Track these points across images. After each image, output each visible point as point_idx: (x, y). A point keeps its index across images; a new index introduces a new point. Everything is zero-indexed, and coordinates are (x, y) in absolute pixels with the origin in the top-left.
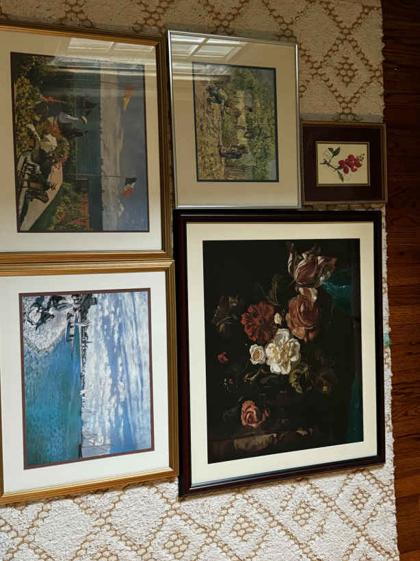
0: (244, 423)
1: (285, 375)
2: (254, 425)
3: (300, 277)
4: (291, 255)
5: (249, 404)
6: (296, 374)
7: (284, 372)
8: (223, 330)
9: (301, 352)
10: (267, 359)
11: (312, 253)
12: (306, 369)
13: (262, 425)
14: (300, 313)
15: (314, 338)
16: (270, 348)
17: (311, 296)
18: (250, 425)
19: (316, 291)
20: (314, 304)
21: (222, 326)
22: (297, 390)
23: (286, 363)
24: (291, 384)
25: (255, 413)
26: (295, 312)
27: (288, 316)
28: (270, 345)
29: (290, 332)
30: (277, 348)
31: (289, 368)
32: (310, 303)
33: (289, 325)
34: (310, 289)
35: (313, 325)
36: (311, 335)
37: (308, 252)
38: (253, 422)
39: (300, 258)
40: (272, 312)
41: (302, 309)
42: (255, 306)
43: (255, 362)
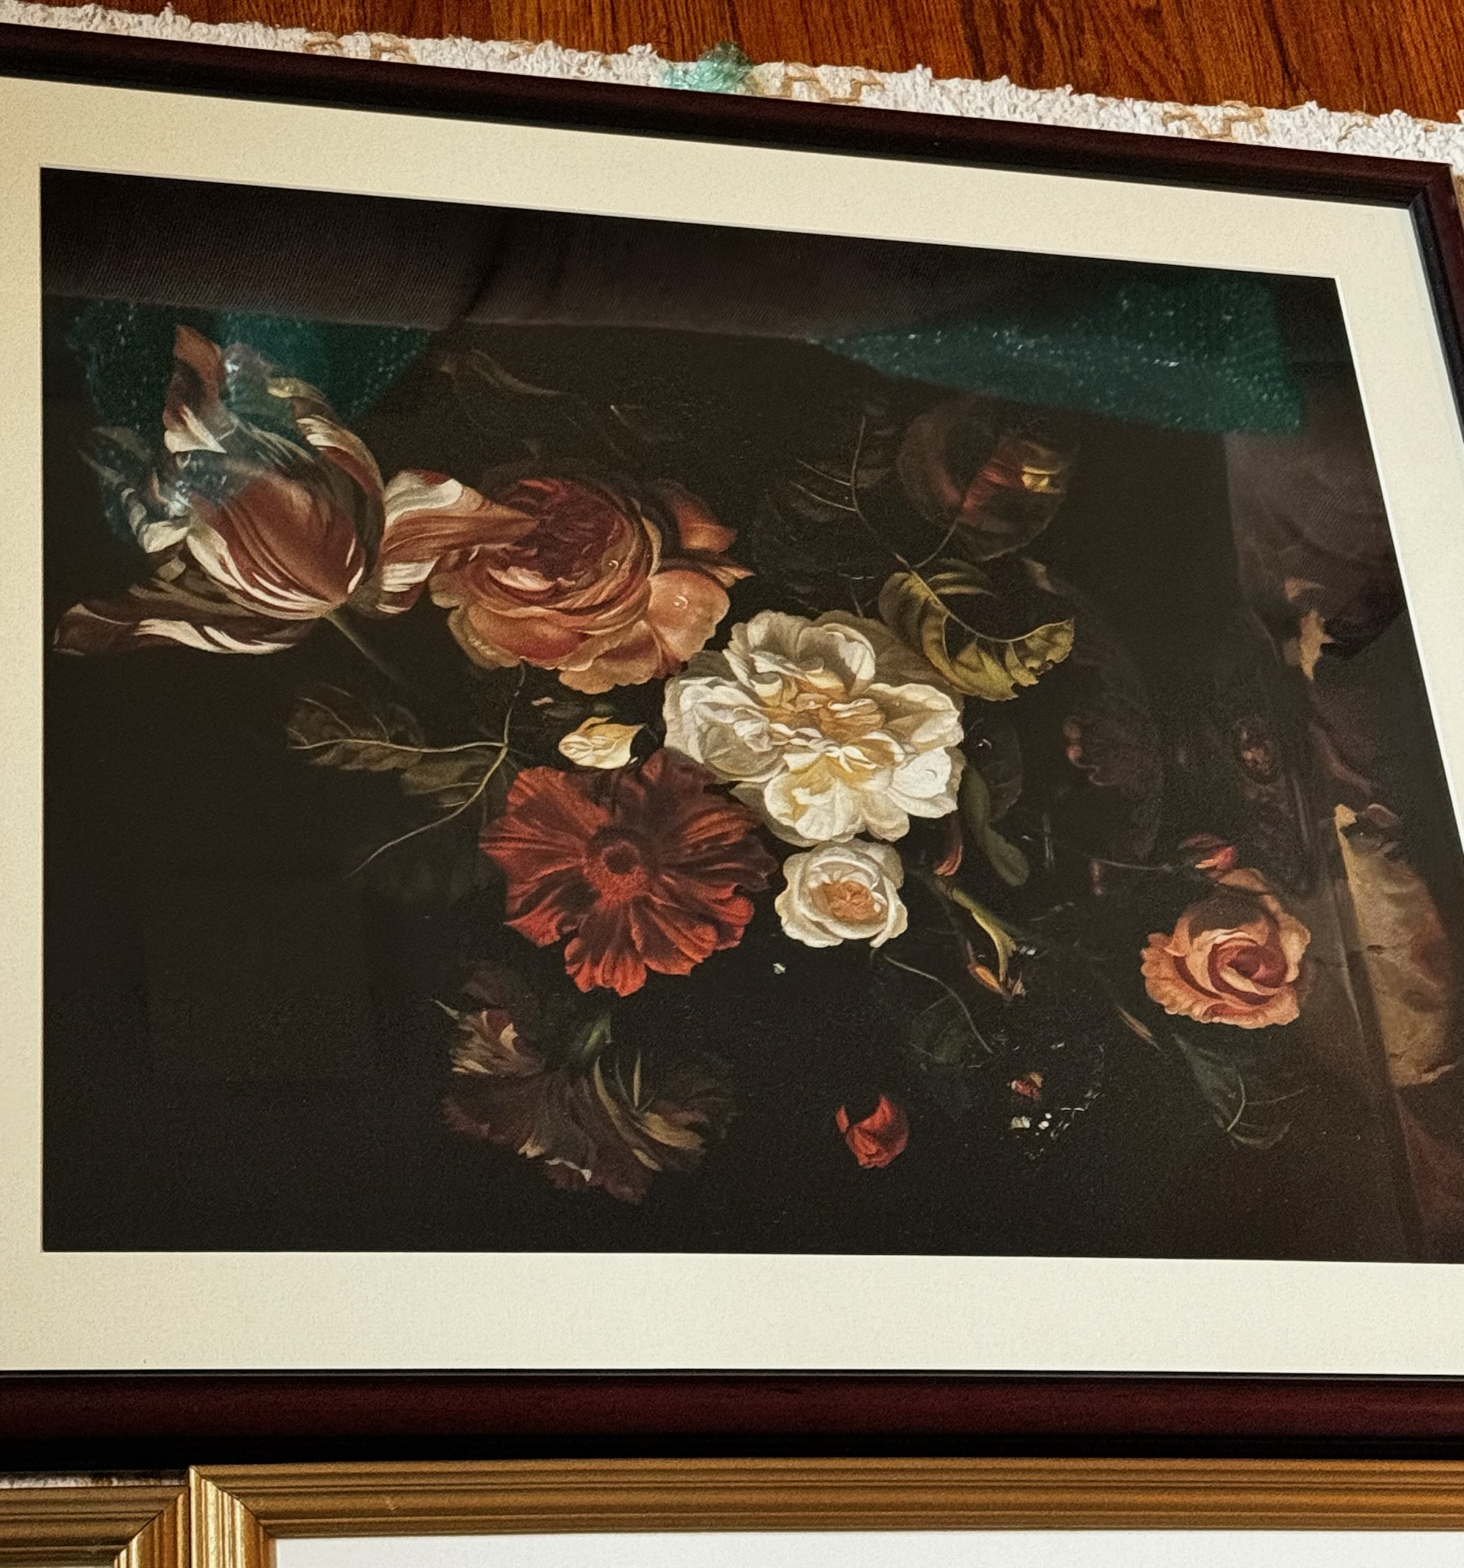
0: (1284, 1011)
1: (965, 722)
2: (1294, 947)
3: (306, 577)
4: (159, 628)
5: (1167, 971)
6: (953, 652)
7: (949, 726)
8: (692, 1127)
9: (808, 610)
10: (866, 836)
11: (143, 484)
12: (919, 587)
13: (1288, 892)
14: (556, 594)
15: (721, 518)
16: (798, 810)
17: (441, 517)
18: (1292, 975)
19: (405, 482)
20: (491, 495)
21: (658, 1129)
22: (1055, 656)
23: (889, 711)
24: (1017, 687)
25: (1220, 936)
26: (551, 632)
27: (576, 674)
28: (775, 806)
29: (685, 669)
30: (794, 761)
31: (915, 693)
32: (482, 530)
33: (640, 672)
34: (391, 519)
35: (632, 515)
36: (702, 538)
37: (137, 515)
38: (1272, 954)
39: (177, 567)
40: (558, 779)
41: (526, 581)
42: (517, 891)
43: (894, 921)
